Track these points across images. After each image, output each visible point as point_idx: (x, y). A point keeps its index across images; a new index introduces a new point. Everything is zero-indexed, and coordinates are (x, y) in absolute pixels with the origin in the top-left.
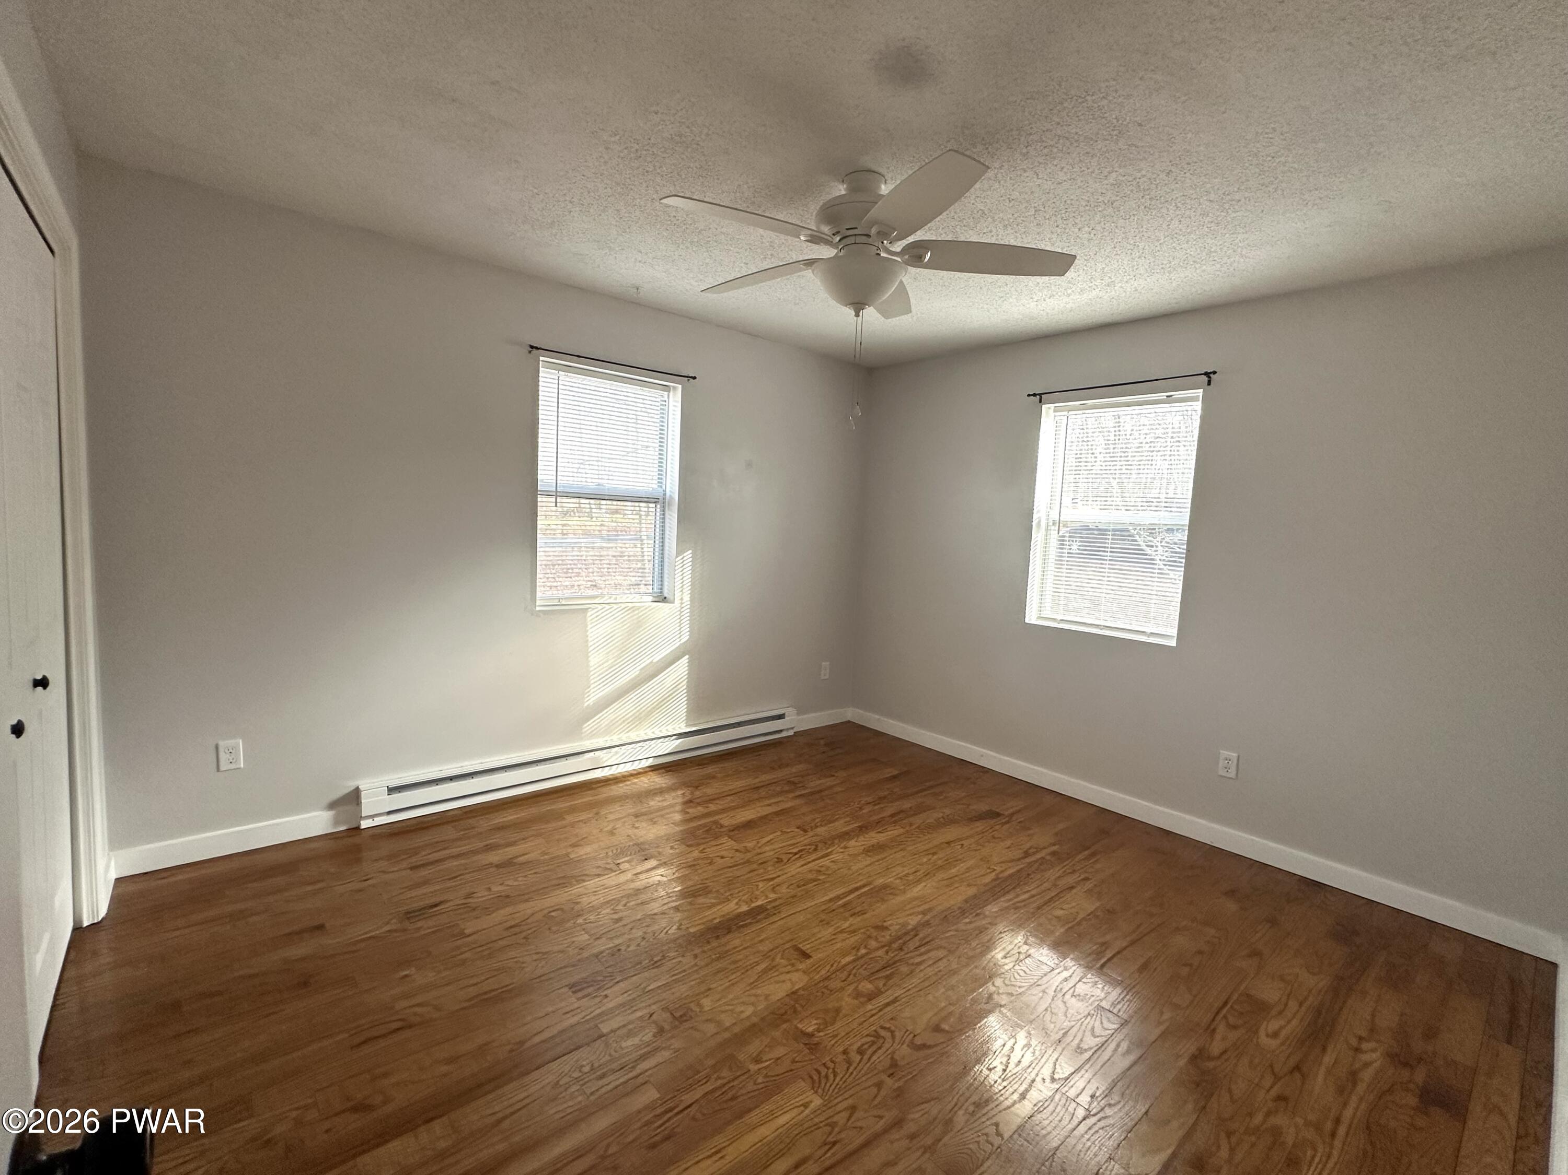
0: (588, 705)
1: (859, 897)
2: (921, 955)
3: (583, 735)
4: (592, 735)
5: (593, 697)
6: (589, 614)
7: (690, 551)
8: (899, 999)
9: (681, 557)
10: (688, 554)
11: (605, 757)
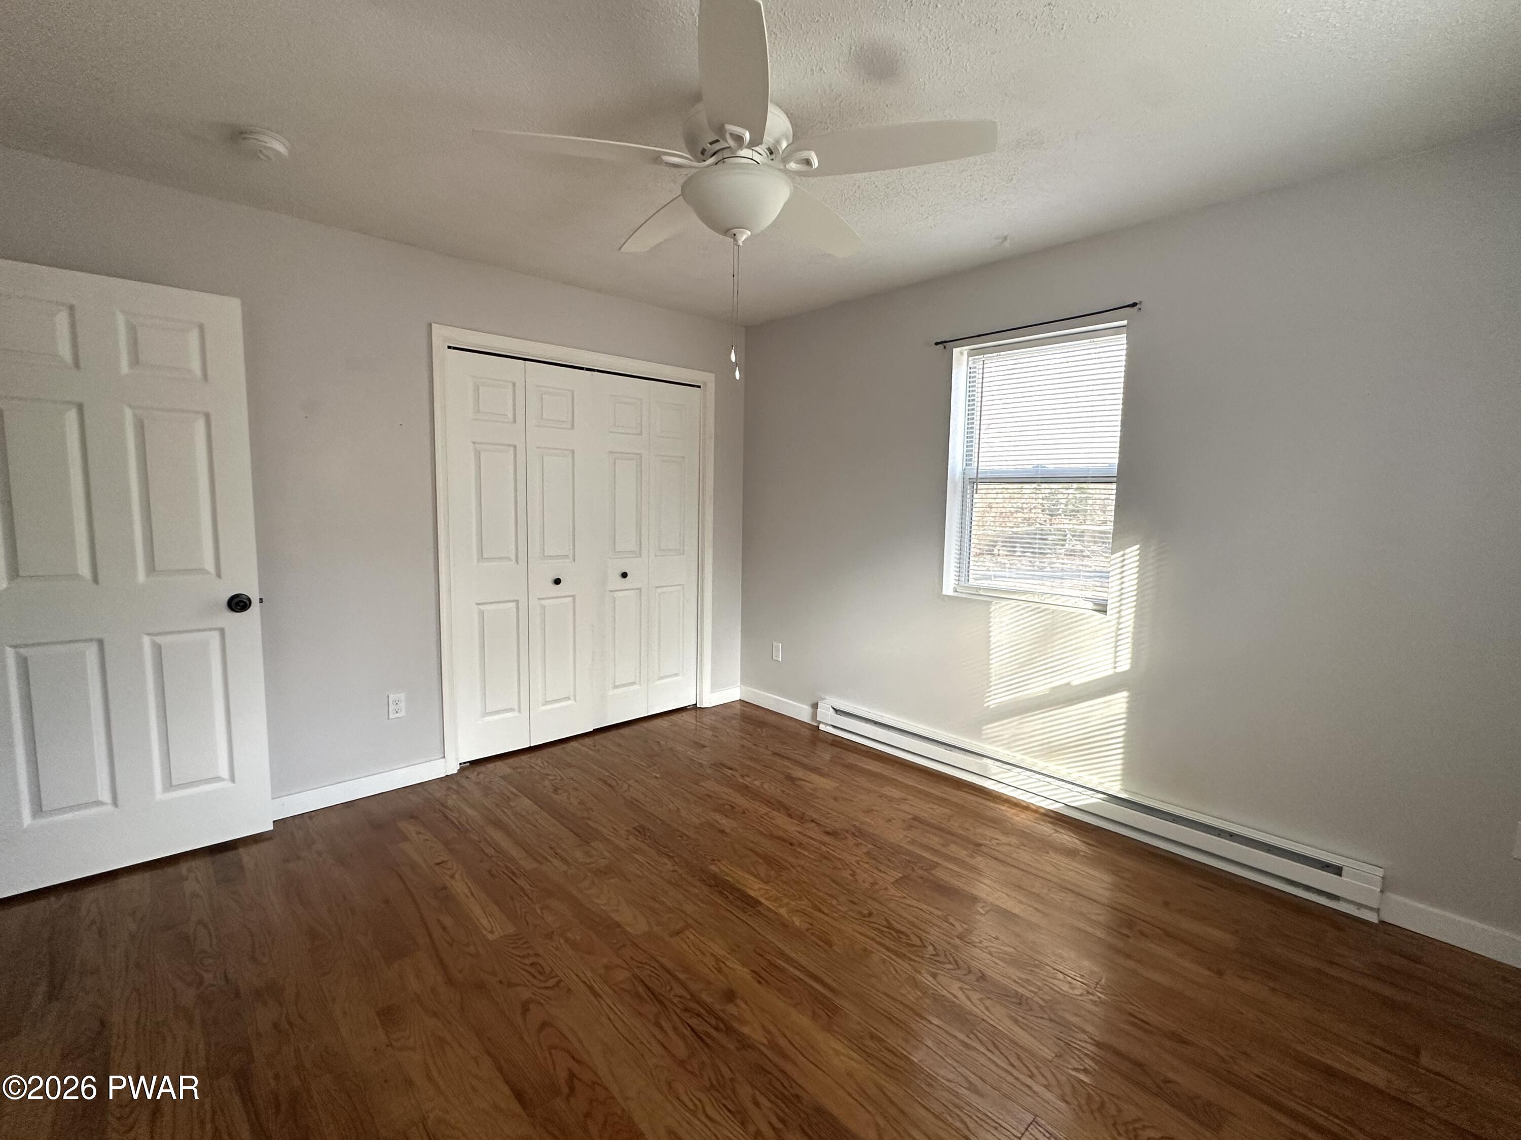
0: (988, 706)
1: (797, 979)
2: (675, 1029)
3: (984, 737)
4: (993, 740)
5: (997, 698)
6: (993, 608)
7: (1138, 546)
8: (599, 999)
9: (1122, 553)
10: (1133, 552)
11: (993, 769)
